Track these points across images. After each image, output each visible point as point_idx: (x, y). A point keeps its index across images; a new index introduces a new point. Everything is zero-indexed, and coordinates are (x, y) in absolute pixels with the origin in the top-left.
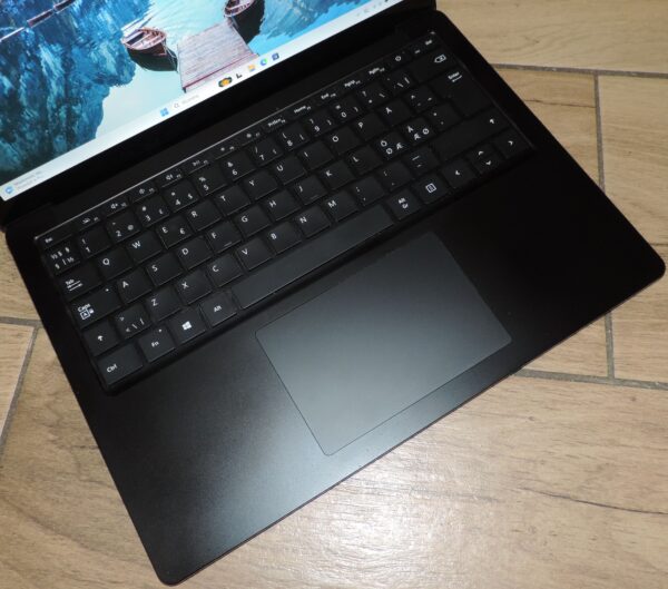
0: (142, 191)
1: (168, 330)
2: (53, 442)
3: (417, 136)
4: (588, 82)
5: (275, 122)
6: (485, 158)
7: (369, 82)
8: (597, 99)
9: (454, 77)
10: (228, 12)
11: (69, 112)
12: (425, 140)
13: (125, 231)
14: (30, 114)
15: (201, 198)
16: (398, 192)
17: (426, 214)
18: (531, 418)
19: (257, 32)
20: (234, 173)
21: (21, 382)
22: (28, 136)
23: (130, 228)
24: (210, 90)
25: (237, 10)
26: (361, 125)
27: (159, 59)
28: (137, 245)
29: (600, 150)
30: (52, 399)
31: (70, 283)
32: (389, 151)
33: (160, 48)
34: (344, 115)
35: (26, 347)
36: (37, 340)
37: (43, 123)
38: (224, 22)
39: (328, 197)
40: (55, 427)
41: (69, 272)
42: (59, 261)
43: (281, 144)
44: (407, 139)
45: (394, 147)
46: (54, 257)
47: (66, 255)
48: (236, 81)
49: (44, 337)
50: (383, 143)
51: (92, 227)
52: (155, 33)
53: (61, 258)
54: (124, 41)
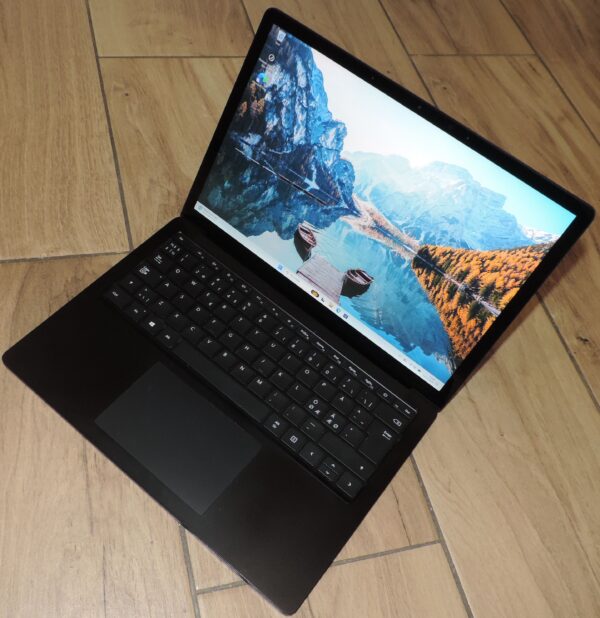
0: (229, 275)
1: (147, 315)
2: (67, 281)
3: (329, 421)
4: (431, 536)
5: (305, 333)
6: (330, 469)
7: (359, 381)
8: (419, 546)
9: (387, 435)
10: (348, 273)
11: (251, 217)
12: (328, 428)
13: (200, 274)
14: (240, 199)
15: (237, 307)
16: (283, 419)
17: (277, 441)
19: (350, 297)
20: (260, 321)
21: (96, 255)
22: (230, 203)
23: (203, 277)
24: (306, 287)
25: (352, 277)
26: (324, 384)
27: (303, 249)
28: (194, 283)
29: (375, 555)
30: (91, 273)
31: (159, 257)
32: (311, 407)
33: (309, 246)
34: (327, 372)
35: (117, 250)
36: (120, 255)
37: (240, 207)
38: (343, 274)
39: (263, 378)
40: (76, 280)
41: (165, 254)
42: (171, 247)
43: (290, 341)
44: (325, 415)
45: (315, 409)
46: (172, 245)
47: (175, 250)
48: (319, 299)
49: (124, 256)
50: (316, 402)
51: (198, 257)
52: (313, 239)
53: (173, 248)
54: (300, 225)
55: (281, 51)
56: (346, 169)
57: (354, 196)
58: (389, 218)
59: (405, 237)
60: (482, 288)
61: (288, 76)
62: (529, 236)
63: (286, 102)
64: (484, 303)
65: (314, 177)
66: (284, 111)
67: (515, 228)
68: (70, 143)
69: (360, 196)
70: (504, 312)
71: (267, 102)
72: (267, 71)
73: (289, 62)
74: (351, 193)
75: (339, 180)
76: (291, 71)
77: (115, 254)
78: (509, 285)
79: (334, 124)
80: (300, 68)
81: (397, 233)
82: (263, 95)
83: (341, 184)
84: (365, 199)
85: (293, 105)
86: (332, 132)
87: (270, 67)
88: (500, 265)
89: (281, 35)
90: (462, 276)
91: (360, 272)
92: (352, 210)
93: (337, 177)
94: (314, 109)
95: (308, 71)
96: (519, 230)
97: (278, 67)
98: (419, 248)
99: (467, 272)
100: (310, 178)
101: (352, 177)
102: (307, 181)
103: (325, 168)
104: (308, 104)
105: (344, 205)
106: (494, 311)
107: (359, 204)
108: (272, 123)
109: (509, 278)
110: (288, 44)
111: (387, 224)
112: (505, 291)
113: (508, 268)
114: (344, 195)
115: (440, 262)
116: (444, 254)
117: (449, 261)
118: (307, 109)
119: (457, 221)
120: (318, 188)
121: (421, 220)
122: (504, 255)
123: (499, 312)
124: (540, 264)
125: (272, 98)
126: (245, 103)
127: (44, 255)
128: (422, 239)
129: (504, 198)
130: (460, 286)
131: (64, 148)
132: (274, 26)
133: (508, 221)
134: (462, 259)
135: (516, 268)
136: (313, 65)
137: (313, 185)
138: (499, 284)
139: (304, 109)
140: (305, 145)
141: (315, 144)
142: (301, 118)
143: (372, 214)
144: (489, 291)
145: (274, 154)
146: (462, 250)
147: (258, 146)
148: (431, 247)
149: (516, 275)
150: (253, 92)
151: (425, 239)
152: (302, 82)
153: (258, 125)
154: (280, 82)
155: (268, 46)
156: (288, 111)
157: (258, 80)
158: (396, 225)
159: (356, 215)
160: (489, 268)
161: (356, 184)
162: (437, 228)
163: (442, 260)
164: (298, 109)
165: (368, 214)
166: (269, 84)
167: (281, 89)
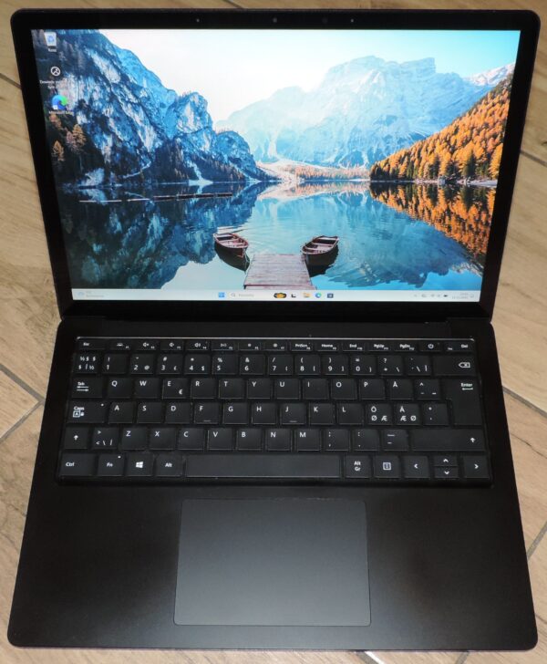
0: (171, 345)
1: (126, 460)
3: (404, 418)
5: (302, 345)
6: (447, 467)
9: (466, 386)
10: (304, 249)
12: (408, 426)
13: (141, 368)
15: (210, 374)
16: (358, 454)
17: (372, 483)
19: (322, 272)
20: (246, 368)
23: (147, 368)
24: (266, 296)
25: (312, 251)
26: (366, 384)
27: (236, 258)
28: (143, 383)
30: (19, 462)
31: (81, 384)
32: (374, 418)
33: (240, 251)
34: (358, 369)
35: (25, 412)
36: (35, 412)
38: (299, 255)
39: (302, 427)
40: (9, 483)
41: (84, 376)
42: (83, 363)
43: (295, 366)
44: (394, 415)
45: (380, 418)
46: (82, 359)
47: (90, 362)
48: (289, 299)
49: (40, 413)
50: (374, 409)
51: (122, 351)
52: (241, 240)
53: (86, 362)
54: (215, 236)
55: (62, 56)
56: (231, 141)
57: (259, 164)
58: (316, 162)
59: (346, 171)
60: (462, 169)
61: (91, 81)
62: (482, 84)
63: (109, 111)
64: (473, 183)
65: (198, 173)
66: (111, 123)
67: (462, 84)
69: (266, 160)
70: (499, 178)
71: (84, 126)
72: (61, 91)
73: (81, 63)
74: (254, 163)
75: (229, 158)
76: (91, 71)
77: (25, 418)
78: (490, 147)
79: (184, 101)
80: (100, 63)
81: (334, 172)
82: (73, 120)
83: (236, 161)
84: (274, 160)
85: (119, 109)
86: (188, 111)
87: (61, 85)
88: (468, 133)
89: (50, 38)
90: (434, 170)
91: (318, 241)
92: (266, 181)
93: (226, 156)
94: (148, 99)
95: (112, 59)
96: (468, 84)
97: (71, 77)
98: (369, 173)
99: (437, 163)
100: (194, 177)
101: (243, 145)
102: (192, 183)
103: (205, 156)
104: (137, 97)
105: (253, 181)
106: (492, 183)
107: (270, 169)
108: (106, 147)
109: (486, 140)
110: (65, 43)
111: (316, 170)
112: (489, 156)
113: (479, 131)
114: (246, 171)
115: (401, 172)
116: (401, 161)
117: (410, 164)
118: (139, 104)
119: (395, 118)
120: (209, 183)
121: (353, 142)
122: (466, 120)
123: (496, 182)
124: (511, 104)
125: (88, 117)
126: (57, 143)
128: (366, 160)
129: (431, 61)
130: (438, 182)
132: (34, 32)
133: (449, 81)
134: (423, 154)
135: (487, 125)
136: (113, 48)
137: (202, 183)
138: (479, 153)
139: (135, 107)
140: (164, 146)
141: (175, 137)
142: (138, 118)
143: (292, 171)
144: (473, 168)
145: (132, 179)
146: (417, 144)
147: (106, 181)
148: (382, 163)
149: (491, 132)
150: (59, 124)
151: (370, 159)
152: (113, 76)
153: (91, 157)
154: (85, 93)
155: (40, 61)
156: (117, 120)
157: (55, 107)
158: (328, 165)
159: (275, 184)
160: (459, 143)
161: (252, 151)
162: (377, 139)
163: (402, 168)
164: (128, 111)
165: (288, 173)
166: (73, 104)
167: (91, 100)
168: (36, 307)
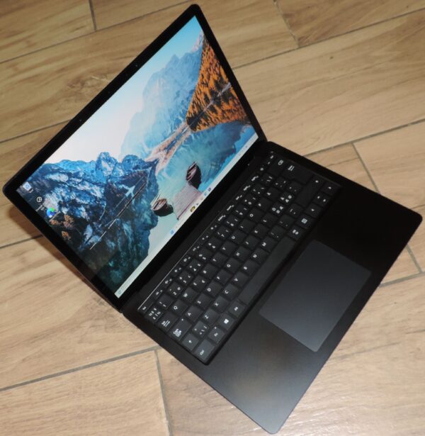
0: (176, 271)
1: (219, 327)
2: (189, 396)
3: (287, 201)
4: (349, 148)
5: (221, 218)
6: (321, 199)
7: (254, 185)
8: (358, 154)
9: (291, 168)
10: (187, 179)
11: (137, 248)
12: (292, 202)
13: (177, 291)
14: (123, 254)
15: (204, 263)
16: (291, 229)
18: (395, 303)
19: (200, 183)
20: (214, 247)
21: (161, 376)
23: (179, 289)
24: (188, 215)
25: (190, 177)
26: (260, 205)
27: (166, 210)
28: (186, 295)
30: (179, 378)
31: (164, 323)
32: (278, 212)
33: (166, 205)
34: (250, 203)
35: (155, 360)
36: (159, 355)
37: (128, 256)
38: (187, 184)
39: (261, 242)
40: (187, 389)
41: (161, 319)
42: (154, 315)
43: (228, 227)
44: (283, 203)
45: (280, 209)
46: (151, 315)
47: (156, 312)
48: (196, 207)
49: (163, 352)
50: (274, 209)
51: (161, 295)
52: (163, 200)
54: (152, 209)
55: (37, 190)
56: (129, 161)
57: (146, 160)
58: (165, 138)
59: (178, 131)
60: (215, 89)
61: (57, 189)
62: (197, 49)
63: (73, 196)
64: (223, 91)
65: (126, 188)
66: (78, 200)
67: (191, 55)
68: (39, 418)
69: (147, 156)
70: (230, 81)
71: (68, 213)
72: (48, 207)
73: (47, 185)
74: (144, 162)
75: (134, 169)
76: (55, 184)
77: (158, 362)
78: (218, 71)
79: (99, 161)
80: (54, 177)
81: (174, 136)
82: (62, 215)
83: (136, 167)
84: (150, 152)
85: (77, 191)
86: (104, 164)
87: (45, 203)
88: (207, 73)
89: (27, 186)
90: (207, 100)
91: (189, 170)
92: (153, 164)
93: (132, 170)
94: (85, 174)
95: (58, 171)
96: (193, 54)
97: (48, 195)
98: (186, 123)
99: (206, 95)
100: (127, 191)
101: (135, 158)
102: (127, 194)
103: (123, 177)
104: (80, 178)
105: (149, 170)
106: (228, 86)
107: (150, 158)
108: (83, 213)
109: (214, 70)
110: (34, 182)
111: (168, 141)
112: (220, 75)
113: (210, 69)
114: (144, 168)
115: (197, 112)
116: (193, 107)
117: (197, 105)
118: (83, 180)
119: (179, 92)
120: (134, 187)
121: (172, 116)
122: (203, 69)
123: (229, 83)
124: (213, 49)
125: (67, 207)
126: (63, 232)
127: (165, 420)
128: (181, 118)
129: (174, 57)
130: (211, 103)
131: (44, 423)
132: (18, 191)
133: (188, 58)
134: (198, 96)
135: (211, 64)
136: (56, 165)
137: (131, 190)
138: (216, 77)
139: (82, 183)
140: (105, 189)
141: (107, 180)
142: (87, 187)
143: (160, 150)
144: (219, 85)
145: (104, 217)
146: (194, 95)
147: (94, 229)
148: (188, 115)
149: (214, 65)
150: (57, 222)
151: (183, 117)
152: (64, 178)
153: (80, 224)
154: (58, 197)
155: (29, 201)
156: (79, 196)
157: (50, 216)
158: (170, 135)
159: (157, 162)
160: (207, 80)
161: (139, 157)
162: (179, 106)
163: (196, 109)
164: (81, 188)
165: (159, 153)
166: (56, 207)
167: (63, 198)
168: (101, 322)
